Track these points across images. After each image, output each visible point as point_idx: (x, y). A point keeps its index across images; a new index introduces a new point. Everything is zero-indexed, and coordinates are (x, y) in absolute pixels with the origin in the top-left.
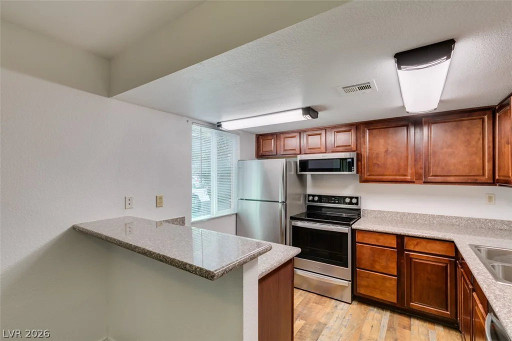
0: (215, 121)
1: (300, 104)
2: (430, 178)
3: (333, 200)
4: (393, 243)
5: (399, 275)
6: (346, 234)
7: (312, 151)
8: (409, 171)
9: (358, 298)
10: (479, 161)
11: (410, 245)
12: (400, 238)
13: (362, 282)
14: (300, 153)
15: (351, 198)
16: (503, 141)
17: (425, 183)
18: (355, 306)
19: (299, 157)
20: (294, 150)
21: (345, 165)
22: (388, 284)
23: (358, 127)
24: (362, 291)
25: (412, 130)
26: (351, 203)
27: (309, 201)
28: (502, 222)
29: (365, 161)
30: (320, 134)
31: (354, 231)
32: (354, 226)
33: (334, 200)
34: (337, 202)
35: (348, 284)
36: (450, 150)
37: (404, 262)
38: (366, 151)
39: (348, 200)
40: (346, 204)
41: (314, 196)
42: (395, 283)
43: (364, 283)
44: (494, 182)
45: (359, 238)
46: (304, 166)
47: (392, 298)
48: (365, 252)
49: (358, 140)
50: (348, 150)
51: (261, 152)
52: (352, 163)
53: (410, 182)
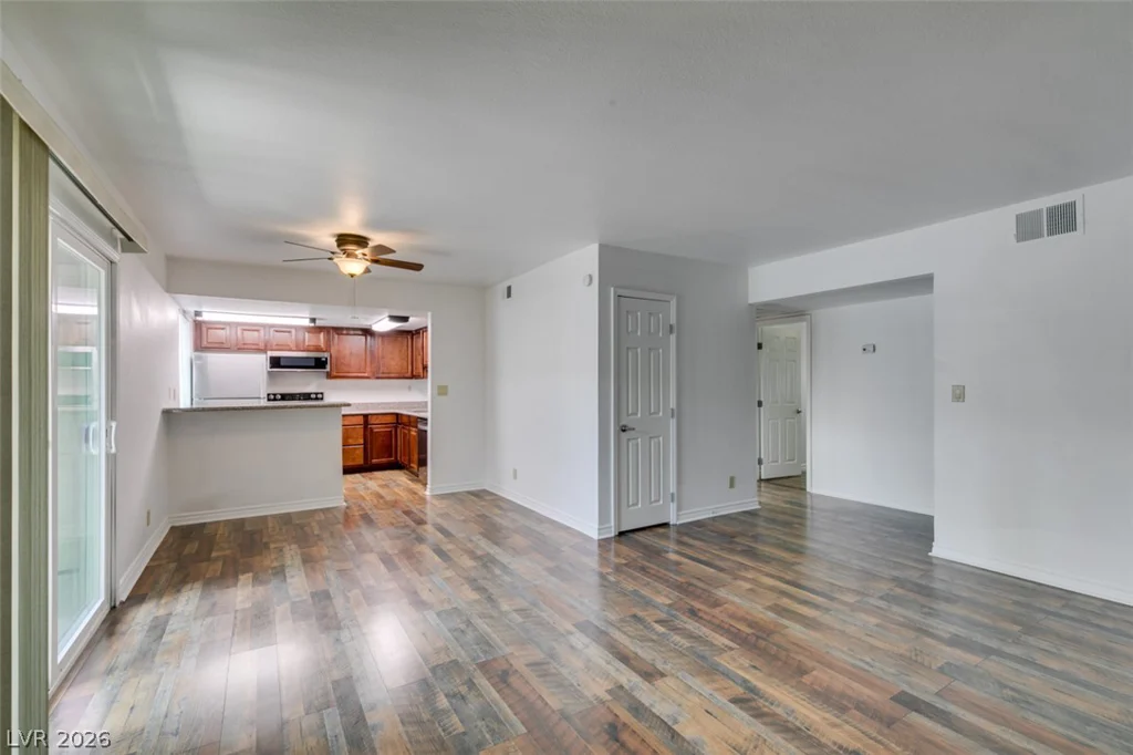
1: (311, 315)
2: (380, 375)
3: (298, 397)
4: (361, 420)
5: (365, 444)
7: (280, 347)
8: (368, 369)
10: (405, 364)
11: (372, 420)
12: (366, 416)
14: (267, 349)
15: (317, 394)
17: (378, 378)
19: (270, 354)
20: (258, 345)
21: (319, 364)
22: (357, 452)
23: (329, 331)
25: (369, 338)
26: (317, 399)
27: (269, 400)
29: (334, 361)
30: (289, 332)
33: (300, 398)
36: (391, 356)
37: (369, 433)
38: (335, 351)
39: (314, 396)
40: (312, 399)
41: (275, 395)
42: (362, 450)
44: (413, 377)
46: (276, 363)
47: (360, 461)
49: (328, 342)
50: (318, 349)
51: (205, 344)
52: (326, 362)
53: (367, 378)
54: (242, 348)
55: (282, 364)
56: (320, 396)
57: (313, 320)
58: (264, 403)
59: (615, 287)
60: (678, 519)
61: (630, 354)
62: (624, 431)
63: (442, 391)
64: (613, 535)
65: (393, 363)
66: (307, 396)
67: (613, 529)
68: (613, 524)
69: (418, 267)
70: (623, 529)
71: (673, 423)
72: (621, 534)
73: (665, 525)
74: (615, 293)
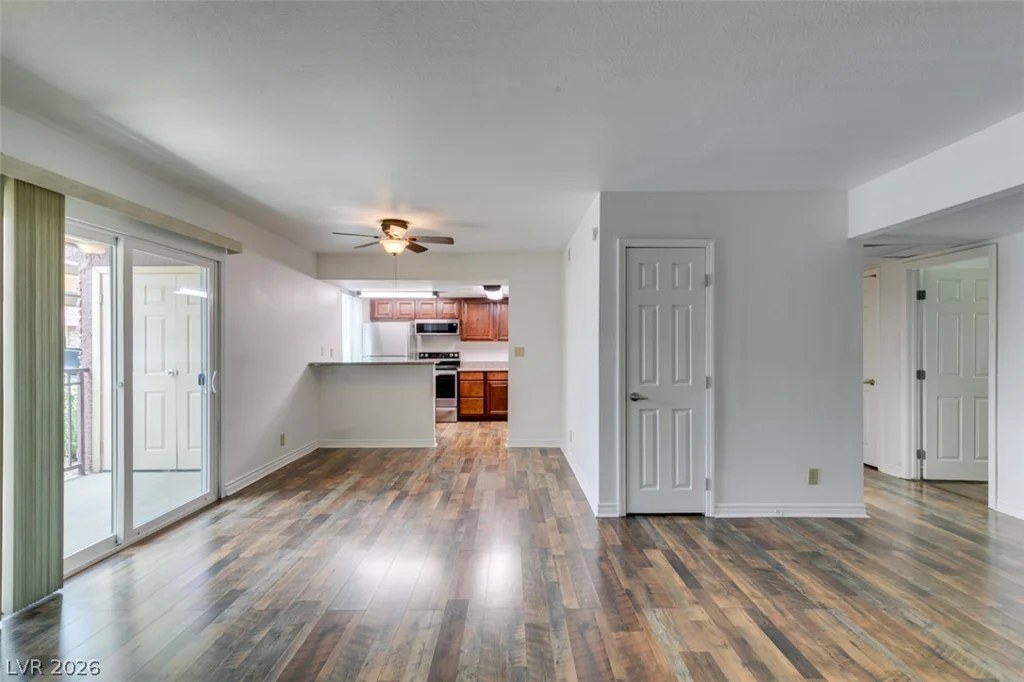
0: (355, 290)
1: (431, 289)
2: (502, 338)
3: (440, 356)
4: (481, 377)
5: (485, 397)
6: (453, 376)
7: (425, 316)
8: (491, 332)
9: (462, 418)
11: (490, 377)
12: (485, 373)
13: (463, 406)
14: (416, 318)
15: (453, 353)
17: (499, 340)
18: (459, 423)
19: (417, 321)
20: (410, 314)
21: (452, 328)
22: (478, 403)
23: (461, 301)
24: (464, 412)
25: (491, 305)
26: (454, 357)
27: (420, 358)
29: (464, 326)
30: (432, 304)
31: (459, 373)
32: (459, 370)
34: (443, 357)
35: (455, 409)
37: (488, 388)
38: (465, 318)
39: (451, 355)
40: (451, 358)
41: (424, 354)
42: (482, 401)
43: (465, 406)
45: (462, 377)
46: (421, 328)
47: (481, 411)
48: (465, 385)
49: (460, 310)
50: (453, 317)
51: (377, 315)
52: (456, 328)
53: (491, 340)
54: (400, 318)
55: (425, 329)
57: (435, 293)
58: (406, 360)
59: (621, 238)
60: (716, 512)
61: (644, 312)
62: (634, 400)
63: (519, 352)
64: (617, 515)
66: (447, 355)
67: (618, 509)
68: (618, 503)
69: (450, 241)
70: (633, 510)
71: (709, 395)
72: (630, 516)
73: (700, 515)
74: (621, 245)
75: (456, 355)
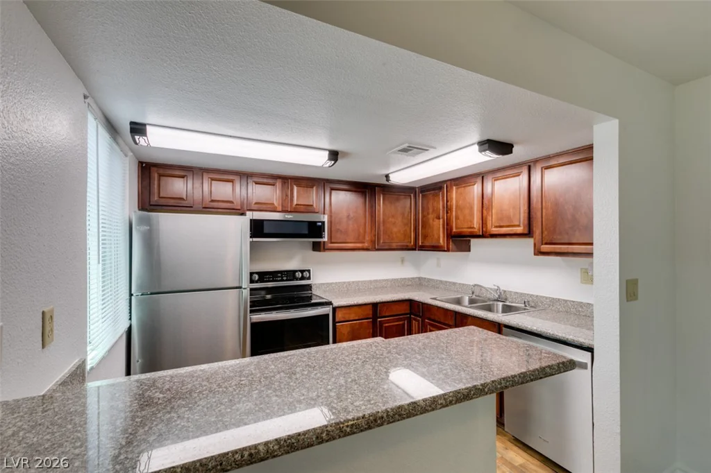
2: (381, 246)
3: (279, 277)
4: (369, 312)
7: (262, 207)
8: (367, 238)
11: (382, 312)
12: (375, 306)
15: (302, 271)
16: (431, 216)
19: (250, 215)
20: (231, 202)
21: (313, 230)
25: (368, 195)
26: (303, 278)
28: (409, 279)
29: (329, 227)
30: (272, 184)
31: (334, 309)
32: (335, 304)
33: (282, 277)
34: (285, 278)
36: (393, 220)
39: (299, 275)
40: (297, 279)
41: (251, 274)
45: (339, 316)
46: (258, 229)
48: (344, 331)
50: (309, 209)
51: (155, 198)
52: (322, 228)
53: (367, 249)
54: (210, 208)
55: (266, 230)
56: (307, 274)
57: (334, 155)
65: (395, 230)
66: (290, 275)
75: (305, 274)
